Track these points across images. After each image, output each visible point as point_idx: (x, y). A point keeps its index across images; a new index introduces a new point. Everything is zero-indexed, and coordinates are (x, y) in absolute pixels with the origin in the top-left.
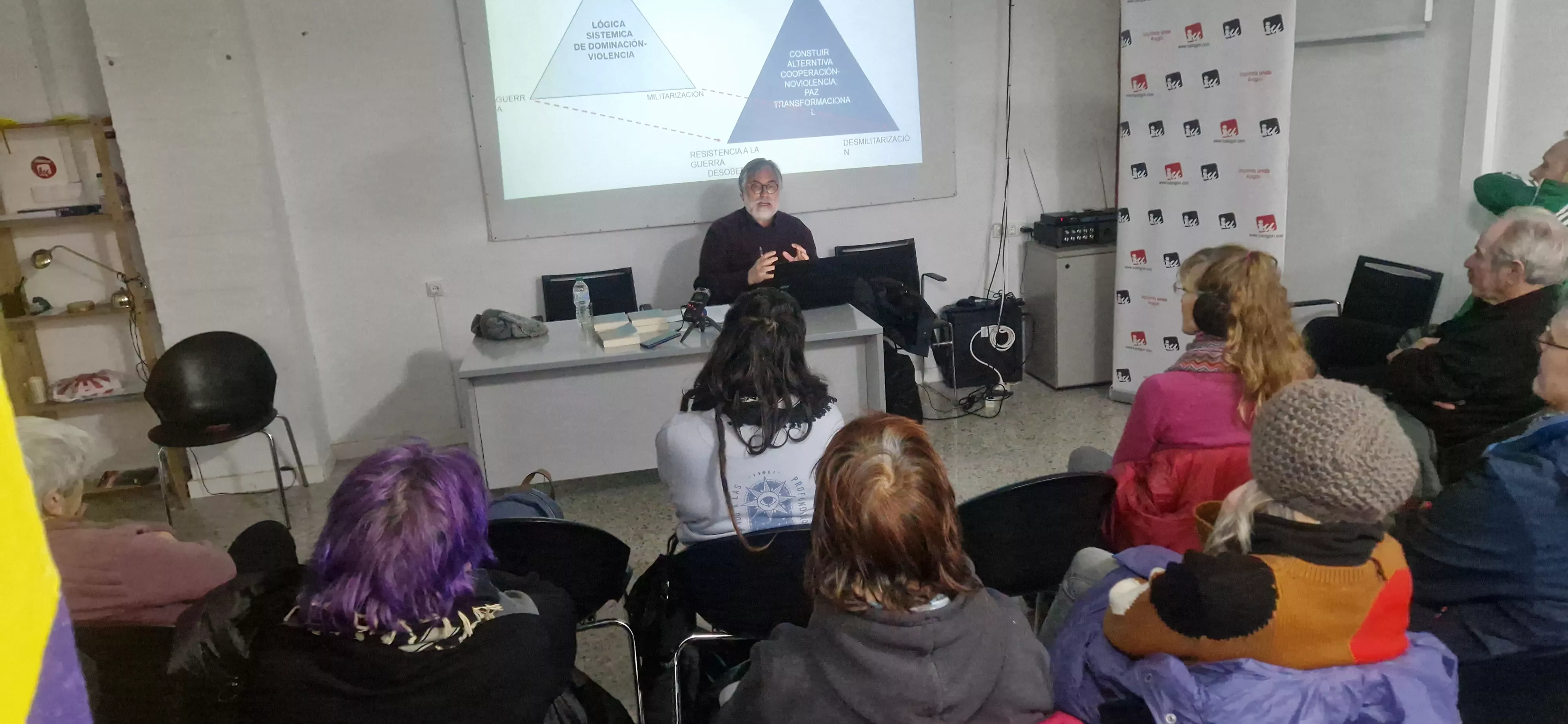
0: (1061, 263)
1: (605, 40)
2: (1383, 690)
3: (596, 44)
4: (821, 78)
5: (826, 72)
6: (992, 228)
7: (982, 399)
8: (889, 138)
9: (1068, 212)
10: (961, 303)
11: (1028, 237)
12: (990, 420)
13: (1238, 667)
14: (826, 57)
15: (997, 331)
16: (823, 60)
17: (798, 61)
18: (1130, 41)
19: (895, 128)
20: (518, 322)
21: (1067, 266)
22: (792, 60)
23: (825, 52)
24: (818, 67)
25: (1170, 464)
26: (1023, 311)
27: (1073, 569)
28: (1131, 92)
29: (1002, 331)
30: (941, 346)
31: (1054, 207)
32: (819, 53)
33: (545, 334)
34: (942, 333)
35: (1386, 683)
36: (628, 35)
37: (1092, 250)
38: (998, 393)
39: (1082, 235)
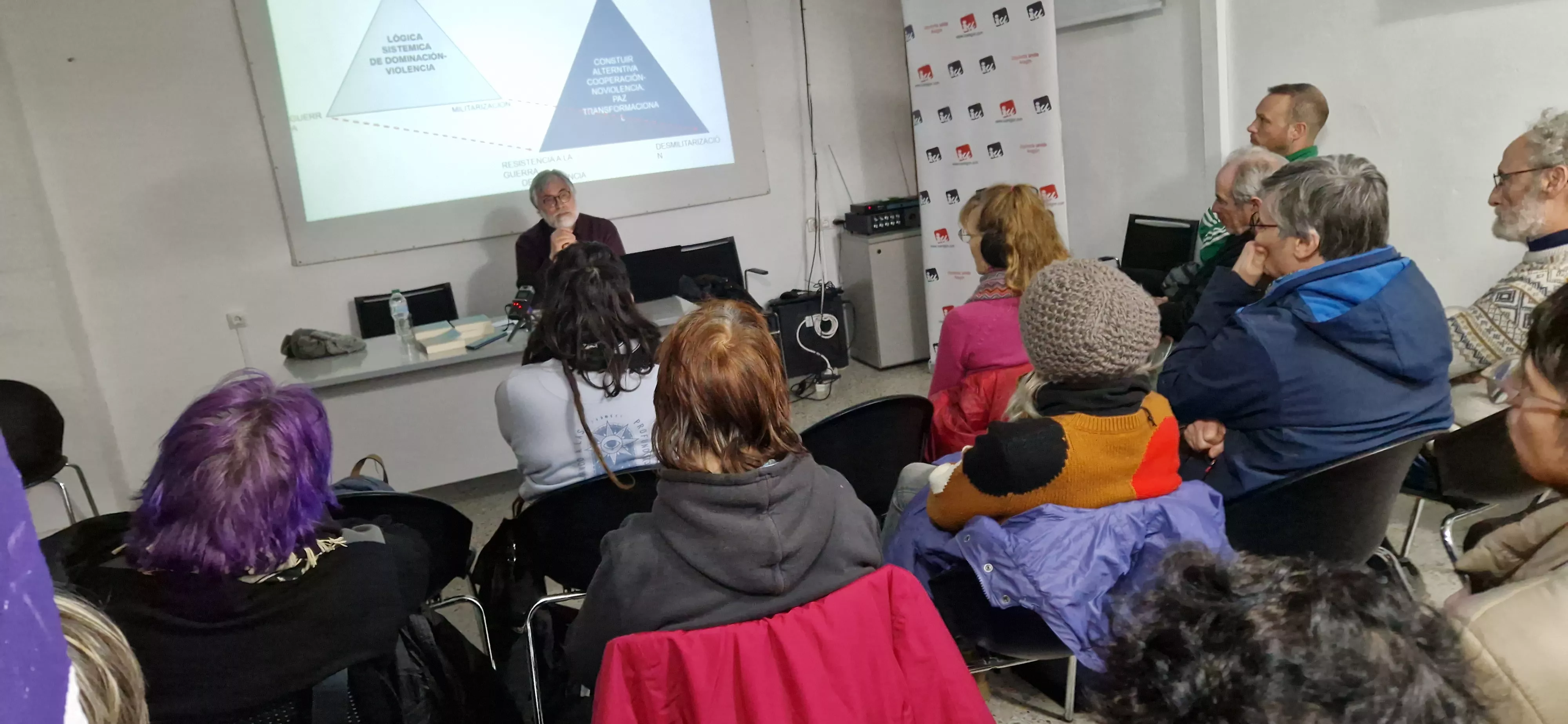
0: (873, 249)
1: (403, 54)
2: (1160, 518)
3: (393, 58)
4: (628, 84)
5: (632, 78)
6: (807, 222)
7: (813, 384)
8: (699, 141)
9: (875, 202)
10: (785, 296)
11: (841, 229)
12: (822, 402)
13: (1040, 513)
14: (630, 64)
15: (820, 319)
16: (628, 67)
17: (603, 69)
18: (913, 36)
19: (705, 130)
20: (333, 338)
21: (879, 252)
22: (596, 67)
23: (629, 59)
24: (624, 74)
25: (978, 384)
26: (843, 299)
27: (899, 486)
28: (919, 83)
29: (825, 319)
31: (862, 198)
32: (623, 60)
33: (363, 349)
35: (1163, 512)
36: (427, 48)
37: (900, 235)
38: (827, 377)
39: (889, 221)
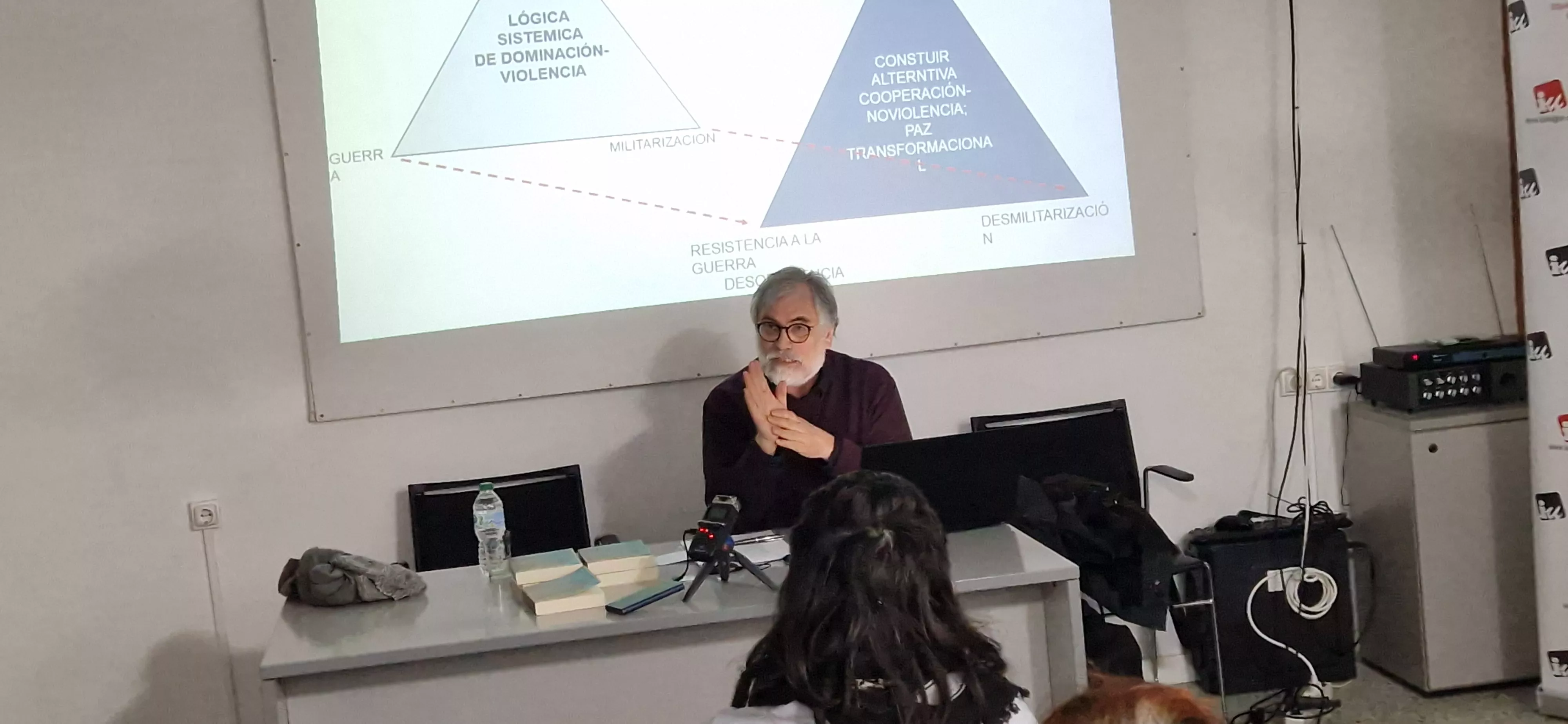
0: (1419, 443)
1: (532, 47)
3: (515, 54)
4: (934, 102)
5: (944, 93)
6: (1277, 377)
7: (1279, 715)
8: (1068, 211)
9: (1427, 344)
10: (1224, 524)
11: (1350, 393)
14: (943, 65)
15: (1299, 577)
16: (939, 71)
17: (891, 74)
18: (1526, 20)
19: (1080, 192)
20: (371, 571)
21: (1433, 449)
22: (879, 71)
23: (943, 55)
24: (929, 84)
26: (1349, 540)
29: (1309, 577)
30: (1188, 608)
31: (1399, 335)
32: (930, 59)
33: (418, 594)
34: (1189, 580)
36: (575, 36)
37: (1480, 416)
38: (1310, 704)
39: (1457, 386)
